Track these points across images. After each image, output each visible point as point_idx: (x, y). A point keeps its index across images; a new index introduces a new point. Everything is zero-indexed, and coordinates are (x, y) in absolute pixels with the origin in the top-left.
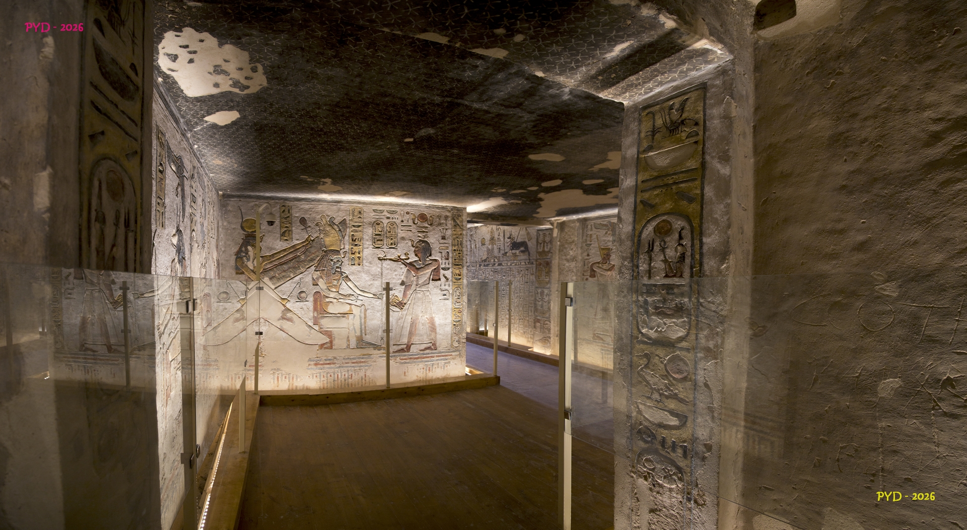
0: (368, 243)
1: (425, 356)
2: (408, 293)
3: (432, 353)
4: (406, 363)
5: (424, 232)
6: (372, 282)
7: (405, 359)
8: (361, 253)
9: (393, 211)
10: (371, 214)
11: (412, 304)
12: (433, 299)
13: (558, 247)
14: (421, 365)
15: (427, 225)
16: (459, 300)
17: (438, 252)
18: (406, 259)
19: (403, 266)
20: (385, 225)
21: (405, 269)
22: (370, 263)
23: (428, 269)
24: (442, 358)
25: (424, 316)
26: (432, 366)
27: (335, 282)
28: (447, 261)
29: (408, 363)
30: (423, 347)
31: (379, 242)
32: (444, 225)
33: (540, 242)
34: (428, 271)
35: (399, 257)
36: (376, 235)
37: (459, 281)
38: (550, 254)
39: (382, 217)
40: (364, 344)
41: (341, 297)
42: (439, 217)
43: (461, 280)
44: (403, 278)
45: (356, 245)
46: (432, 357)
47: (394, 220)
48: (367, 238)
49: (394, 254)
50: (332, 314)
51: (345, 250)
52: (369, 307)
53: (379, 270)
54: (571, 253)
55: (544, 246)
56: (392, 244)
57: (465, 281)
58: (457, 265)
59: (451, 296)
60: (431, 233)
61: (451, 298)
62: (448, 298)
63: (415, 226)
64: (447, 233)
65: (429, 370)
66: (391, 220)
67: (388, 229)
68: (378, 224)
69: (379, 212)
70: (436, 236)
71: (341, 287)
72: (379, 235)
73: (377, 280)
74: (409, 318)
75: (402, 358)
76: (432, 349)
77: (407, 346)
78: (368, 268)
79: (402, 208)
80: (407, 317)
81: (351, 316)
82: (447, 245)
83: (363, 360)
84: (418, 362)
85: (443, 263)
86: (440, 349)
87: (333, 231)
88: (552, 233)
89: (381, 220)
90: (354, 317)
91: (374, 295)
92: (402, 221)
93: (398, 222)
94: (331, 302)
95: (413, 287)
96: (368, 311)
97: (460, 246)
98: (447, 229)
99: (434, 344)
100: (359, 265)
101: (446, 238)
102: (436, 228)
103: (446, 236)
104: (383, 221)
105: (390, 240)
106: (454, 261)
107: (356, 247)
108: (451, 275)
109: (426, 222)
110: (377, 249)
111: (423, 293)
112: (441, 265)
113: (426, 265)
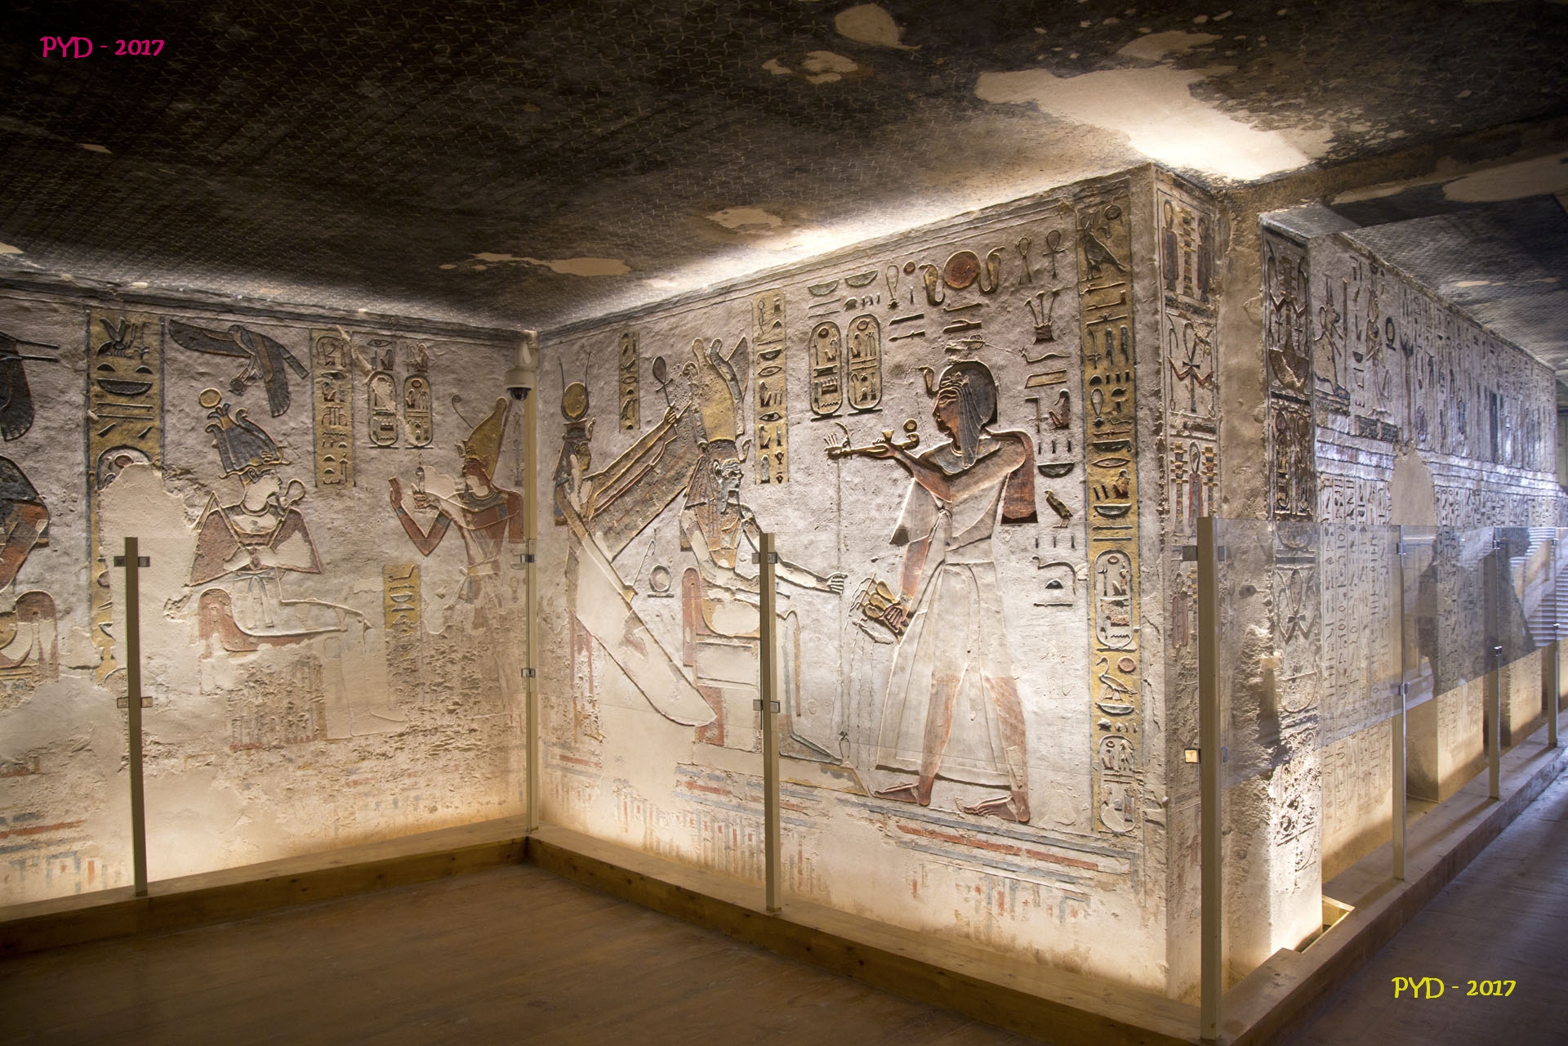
0: (799, 407)
1: (982, 837)
2: (918, 572)
3: (1009, 834)
4: (916, 847)
5: (968, 327)
6: (812, 537)
7: (915, 832)
8: (783, 442)
9: (865, 276)
10: (804, 305)
11: (934, 617)
12: (1009, 602)
14: (970, 875)
15: (975, 298)
16: (1119, 614)
17: (1021, 400)
18: (908, 447)
19: (900, 473)
20: (845, 333)
21: (906, 485)
22: (808, 471)
23: (987, 477)
24: (1053, 867)
25: (976, 670)
26: (1013, 889)
27: (727, 541)
28: (1061, 437)
29: (924, 849)
30: (977, 798)
31: (829, 398)
32: (1046, 277)
34: (989, 486)
37: (1119, 523)
39: (833, 307)
40: (797, 746)
41: (741, 584)
42: (1024, 249)
43: (1132, 518)
44: (901, 518)
45: (771, 416)
46: (1009, 849)
47: (869, 309)
48: (797, 388)
49: (869, 432)
50: (721, 636)
53: (831, 492)
56: (865, 397)
58: (1108, 448)
59: (1081, 591)
60: (994, 327)
61: (1082, 603)
62: (1070, 599)
63: (933, 313)
64: (1057, 313)
65: (1001, 905)
66: (859, 312)
67: (852, 344)
68: (824, 335)
69: (824, 291)
70: (1015, 334)
71: (740, 553)
72: (829, 372)
73: (826, 528)
74: (925, 675)
75: (903, 822)
76: (1011, 819)
77: (923, 781)
78: (802, 489)
79: (888, 256)
80: (919, 667)
82: (1059, 365)
84: (960, 856)
85: (1046, 447)
86: (1042, 823)
87: (720, 385)
89: (832, 319)
91: (820, 579)
92: (894, 306)
93: (879, 310)
95: (936, 552)
97: (1120, 357)
98: (1056, 294)
99: (1021, 799)
100: (781, 480)
101: (1055, 335)
102: (1012, 299)
103: (1054, 328)
104: (837, 322)
105: (858, 384)
106: (1094, 430)
107: (771, 424)
108: (1081, 496)
109: (975, 285)
110: (823, 422)
111: (968, 573)
112: (1036, 454)
113: (979, 461)
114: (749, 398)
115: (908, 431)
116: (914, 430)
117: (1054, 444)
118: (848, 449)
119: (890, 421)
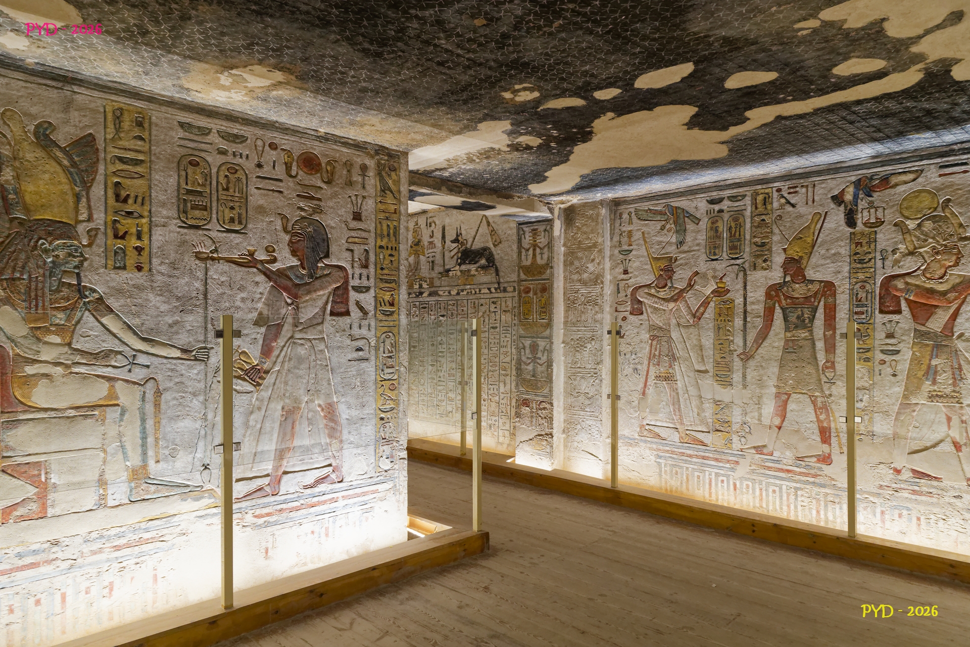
0: (165, 213)
1: (315, 500)
2: (274, 345)
3: (331, 492)
4: (267, 525)
5: (312, 198)
6: (177, 318)
8: (145, 238)
9: (236, 136)
10: (173, 134)
11: (284, 373)
12: (335, 360)
13: (562, 258)
14: (307, 526)
15: (319, 183)
16: (390, 362)
17: (344, 248)
18: (268, 262)
19: (261, 278)
20: (214, 170)
21: (265, 286)
22: (173, 265)
23: (322, 288)
24: (356, 500)
25: (312, 401)
26: (333, 523)
27: (60, 318)
28: (364, 271)
29: (276, 523)
31: (197, 213)
32: (360, 187)
33: (526, 246)
34: (323, 294)
35: (251, 254)
36: (189, 192)
37: (390, 318)
38: (548, 271)
39: (203, 146)
40: (153, 488)
41: (78, 359)
42: (348, 166)
43: (395, 316)
44: (261, 307)
45: (129, 214)
46: (332, 501)
47: (238, 160)
48: (162, 198)
49: (238, 245)
50: (46, 410)
51: (91, 225)
52: (171, 384)
53: (198, 285)
54: (591, 267)
55: (534, 255)
56: (232, 220)
57: (404, 320)
58: (387, 281)
59: (373, 352)
60: (329, 203)
61: (373, 358)
62: (367, 356)
63: (291, 183)
64: (364, 207)
66: (230, 158)
67: (223, 181)
68: (194, 164)
69: (195, 131)
70: (342, 212)
71: (80, 330)
72: (200, 193)
73: (191, 312)
75: (258, 512)
76: (333, 483)
77: (273, 479)
78: (166, 279)
79: (259, 132)
81: (112, 414)
82: (364, 235)
83: (146, 536)
84: (300, 518)
85: (357, 276)
86: (350, 478)
87: (52, 167)
88: (552, 228)
89: (203, 154)
90: (122, 414)
91: (184, 351)
92: (259, 166)
93: (249, 165)
94: (46, 376)
95: (287, 331)
96: (166, 396)
97: (393, 239)
98: (364, 197)
99: (337, 469)
100: (139, 269)
101: (363, 218)
102: (341, 191)
103: (363, 214)
104: (209, 159)
105: (227, 211)
106: (379, 271)
107: (129, 221)
108: (373, 304)
109: (319, 175)
110: (192, 231)
111: (310, 344)
112: (350, 279)
113: (317, 278)
114: (97, 191)
115: (268, 251)
116: (274, 251)
117: (360, 275)
118: (215, 255)
119: (253, 242)
